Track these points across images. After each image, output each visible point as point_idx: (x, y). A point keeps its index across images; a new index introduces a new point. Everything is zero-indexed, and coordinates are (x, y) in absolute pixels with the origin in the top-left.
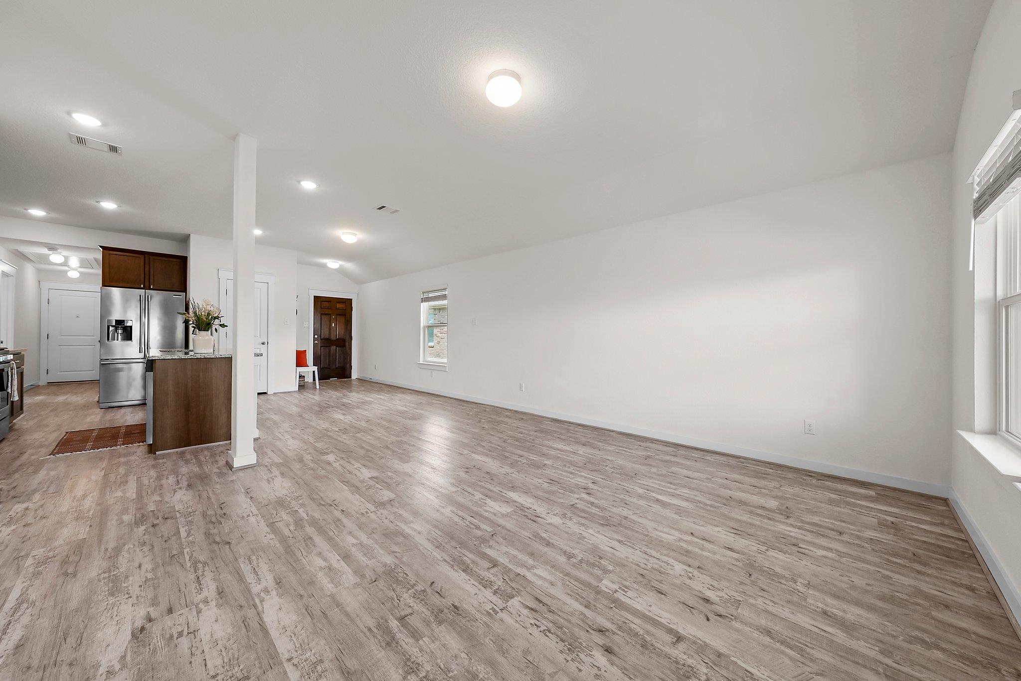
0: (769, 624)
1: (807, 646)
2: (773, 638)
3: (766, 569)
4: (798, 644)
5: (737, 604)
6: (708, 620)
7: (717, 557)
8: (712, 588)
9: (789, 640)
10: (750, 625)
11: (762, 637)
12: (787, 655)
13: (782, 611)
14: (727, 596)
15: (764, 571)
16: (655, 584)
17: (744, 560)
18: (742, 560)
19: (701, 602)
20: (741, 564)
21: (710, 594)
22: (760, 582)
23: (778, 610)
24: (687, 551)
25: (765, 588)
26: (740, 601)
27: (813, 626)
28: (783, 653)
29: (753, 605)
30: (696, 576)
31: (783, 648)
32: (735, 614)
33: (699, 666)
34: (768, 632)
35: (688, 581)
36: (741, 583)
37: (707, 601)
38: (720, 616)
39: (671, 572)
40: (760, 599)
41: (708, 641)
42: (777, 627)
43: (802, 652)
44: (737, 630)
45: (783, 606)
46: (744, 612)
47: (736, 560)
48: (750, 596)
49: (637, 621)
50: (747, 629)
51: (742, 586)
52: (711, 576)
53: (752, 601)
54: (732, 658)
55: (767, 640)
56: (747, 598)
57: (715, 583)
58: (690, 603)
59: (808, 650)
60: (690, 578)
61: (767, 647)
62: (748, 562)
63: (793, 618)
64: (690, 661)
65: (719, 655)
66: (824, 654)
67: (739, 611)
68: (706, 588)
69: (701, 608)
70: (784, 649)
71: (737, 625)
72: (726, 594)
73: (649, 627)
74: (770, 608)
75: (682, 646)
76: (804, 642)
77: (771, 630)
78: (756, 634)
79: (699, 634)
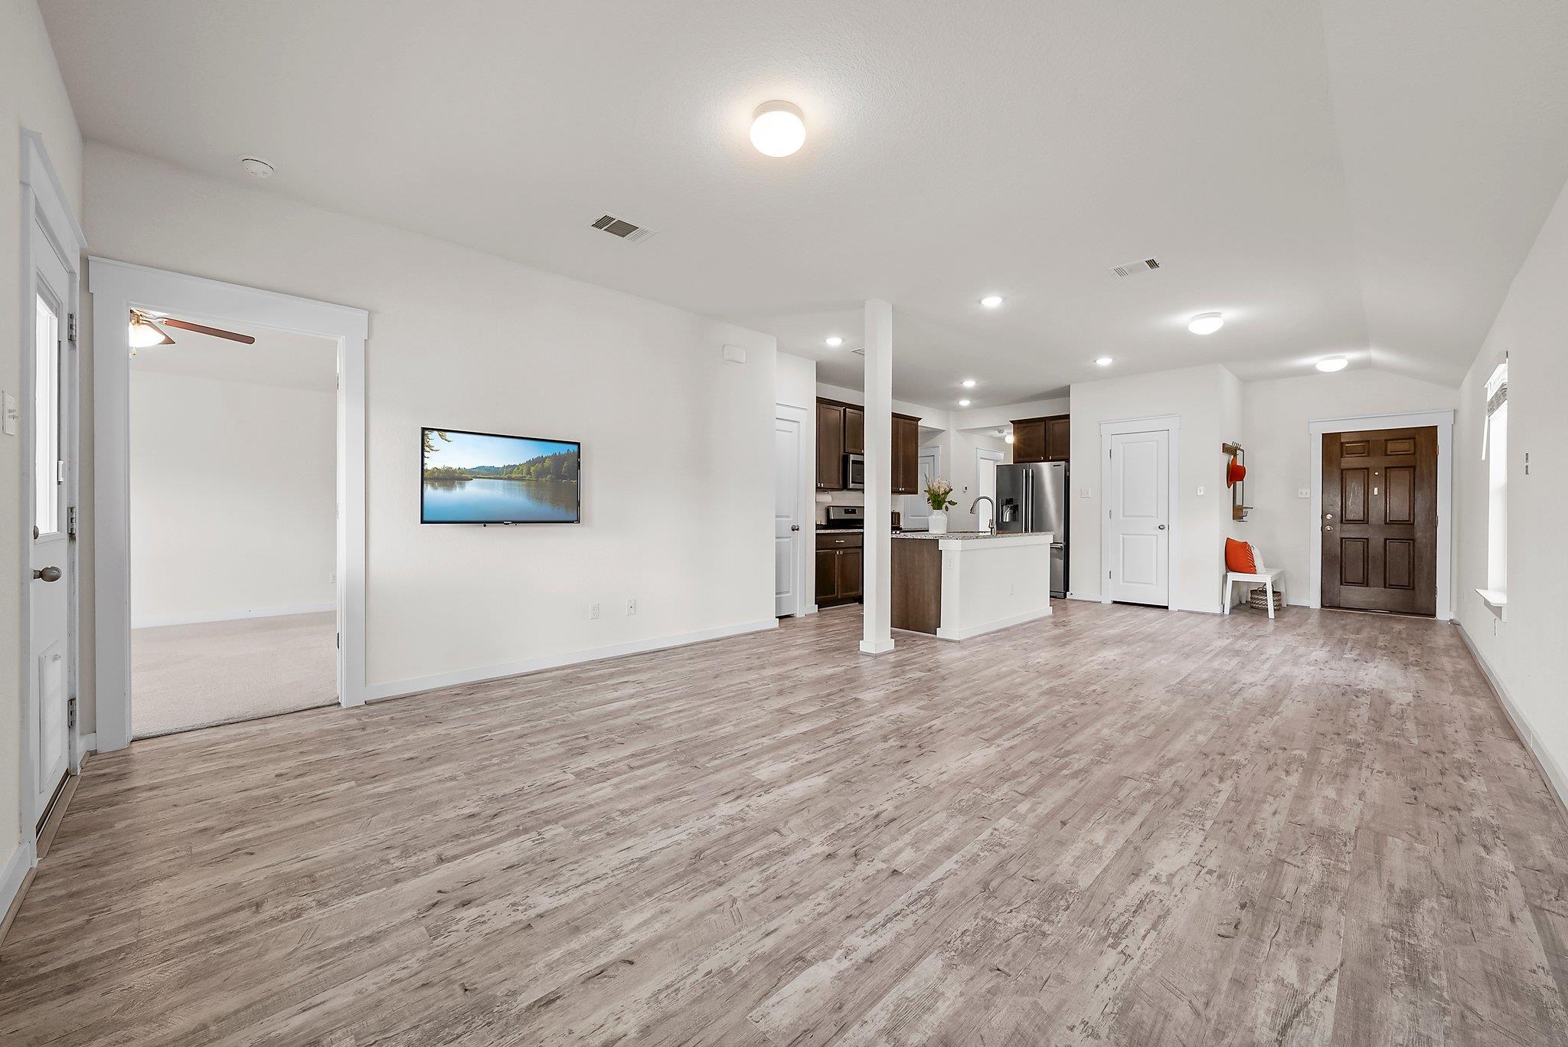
0: (379, 949)
1: (320, 968)
2: (362, 939)
3: (460, 1029)
4: (331, 960)
5: (434, 934)
6: (440, 892)
7: (539, 965)
8: (480, 921)
9: (345, 954)
10: (396, 928)
11: (375, 929)
12: (338, 937)
13: (376, 980)
14: (454, 928)
15: (457, 1020)
16: (530, 867)
17: (505, 1006)
18: (506, 1002)
19: (467, 897)
20: (500, 991)
21: (472, 912)
22: (443, 993)
23: (382, 977)
24: (577, 930)
25: (426, 992)
26: (434, 939)
27: (323, 1002)
28: (342, 936)
29: (414, 951)
30: (513, 914)
31: (346, 940)
32: (423, 921)
33: (404, 862)
34: (372, 939)
35: (511, 899)
36: (460, 964)
37: (465, 904)
38: (434, 905)
39: (541, 889)
40: (416, 966)
41: (417, 880)
42: (367, 955)
43: (322, 955)
44: (403, 911)
45: (382, 989)
46: (417, 932)
47: (513, 994)
48: (431, 958)
49: (488, 839)
50: (396, 921)
51: (455, 959)
52: (501, 931)
53: (422, 954)
54: (385, 889)
55: (367, 932)
56: (432, 952)
57: (485, 928)
58: (475, 886)
59: (317, 965)
60: (513, 905)
61: (362, 925)
62: (496, 1009)
63: (356, 985)
64: (414, 858)
65: (397, 881)
66: (295, 979)
67: (423, 929)
68: (484, 913)
69: (459, 893)
70: (343, 940)
71: (408, 915)
72: (457, 931)
73: (473, 845)
74: (393, 967)
75: (434, 859)
76: (325, 969)
77: (371, 944)
78: (383, 925)
79: (431, 877)
